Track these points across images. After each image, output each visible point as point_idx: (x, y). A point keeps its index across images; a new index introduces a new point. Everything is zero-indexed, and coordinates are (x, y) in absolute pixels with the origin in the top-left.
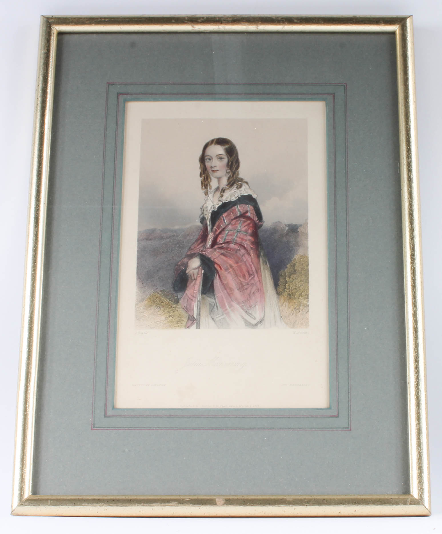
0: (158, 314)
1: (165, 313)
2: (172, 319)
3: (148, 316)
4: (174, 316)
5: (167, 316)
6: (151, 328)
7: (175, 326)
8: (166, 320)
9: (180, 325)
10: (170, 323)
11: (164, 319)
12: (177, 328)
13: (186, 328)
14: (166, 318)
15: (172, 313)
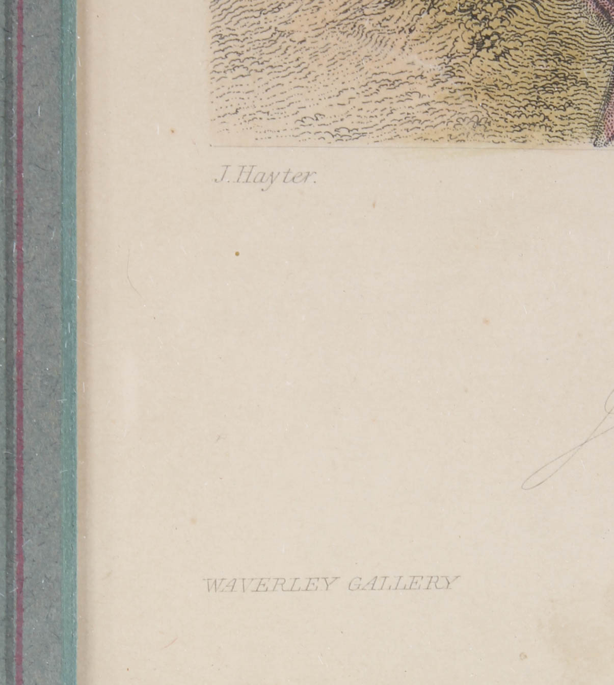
0: (391, 25)
1: (441, 17)
2: (495, 65)
3: (307, 44)
4: (511, 45)
5: (461, 46)
6: (337, 135)
7: (517, 121)
8: (451, 73)
9: (553, 114)
10: (482, 96)
11: (433, 66)
12: (539, 134)
13: (604, 137)
14: (450, 57)
15: (495, 23)
